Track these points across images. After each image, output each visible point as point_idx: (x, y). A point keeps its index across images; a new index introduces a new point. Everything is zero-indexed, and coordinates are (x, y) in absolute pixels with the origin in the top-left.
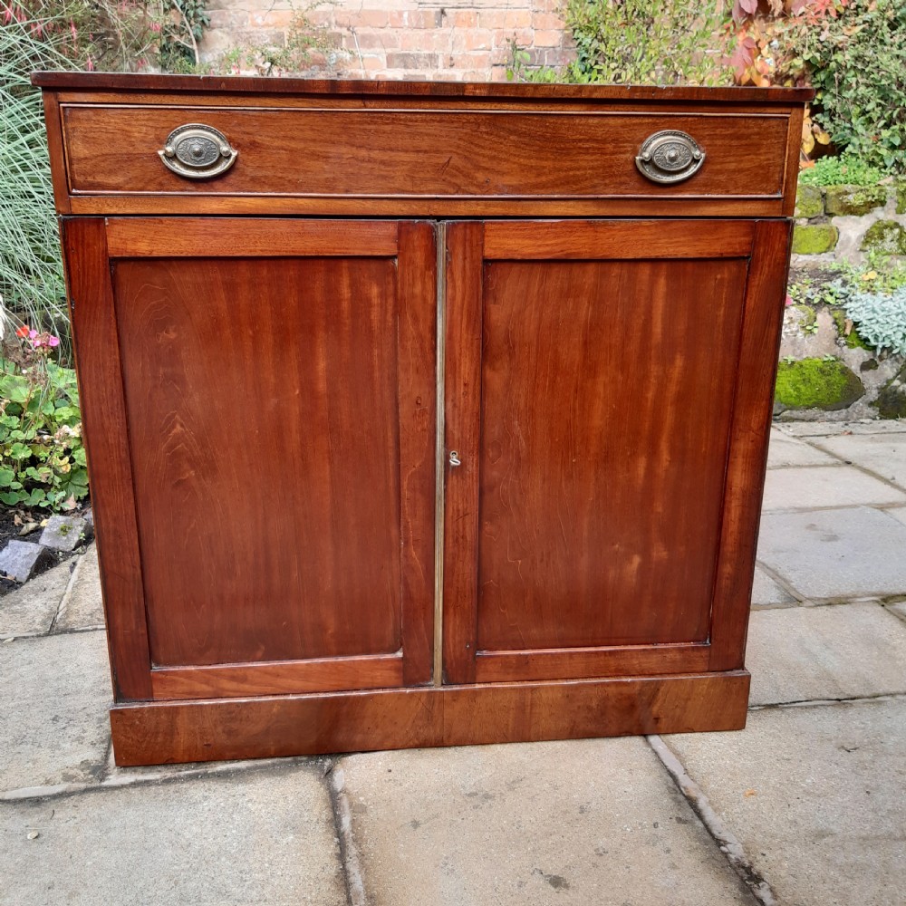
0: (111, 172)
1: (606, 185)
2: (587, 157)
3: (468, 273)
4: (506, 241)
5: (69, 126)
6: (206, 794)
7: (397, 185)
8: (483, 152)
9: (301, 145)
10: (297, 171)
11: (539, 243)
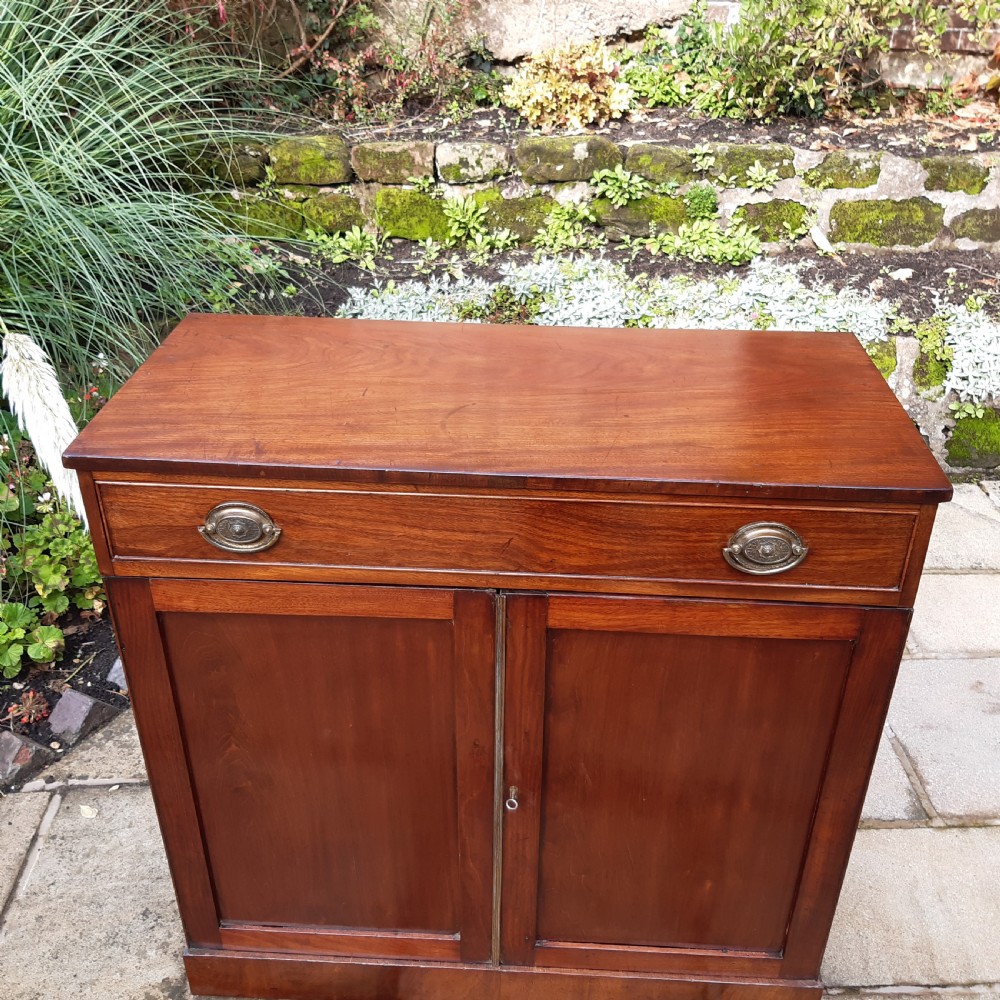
0: (151, 541)
1: (687, 570)
2: (665, 544)
3: (530, 640)
4: (572, 613)
5: (106, 500)
7: (452, 561)
8: (548, 535)
9: (349, 523)
10: (345, 546)
11: (610, 617)
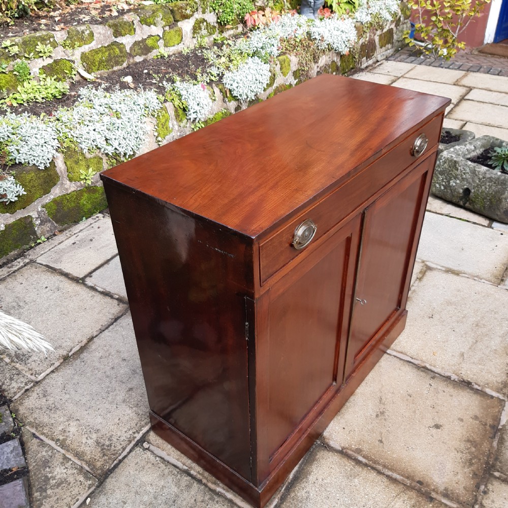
6: (305, 491)
